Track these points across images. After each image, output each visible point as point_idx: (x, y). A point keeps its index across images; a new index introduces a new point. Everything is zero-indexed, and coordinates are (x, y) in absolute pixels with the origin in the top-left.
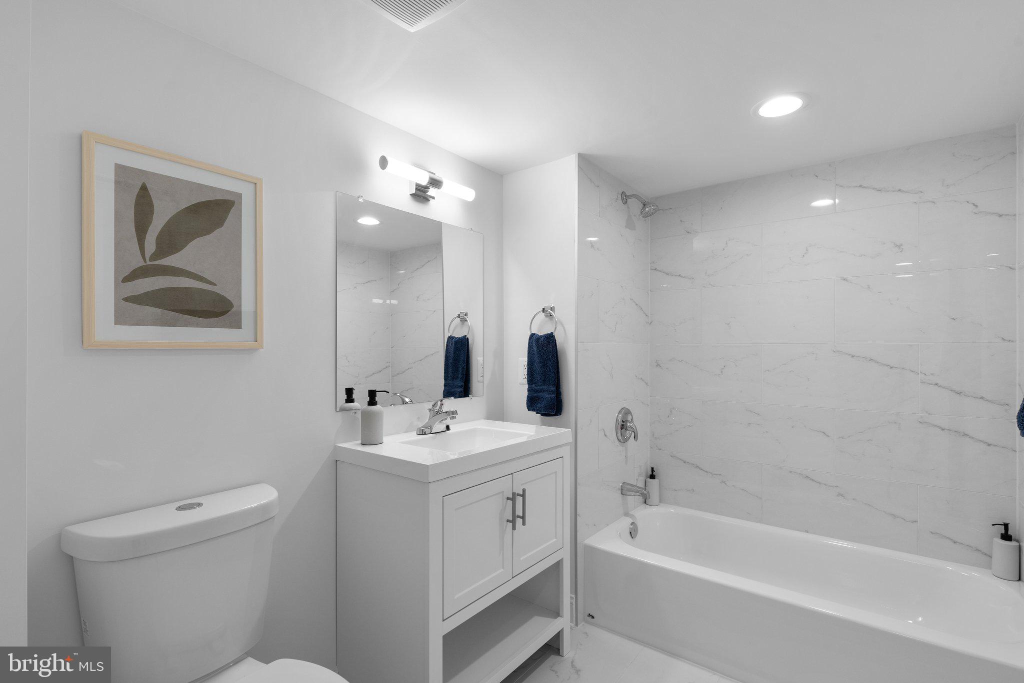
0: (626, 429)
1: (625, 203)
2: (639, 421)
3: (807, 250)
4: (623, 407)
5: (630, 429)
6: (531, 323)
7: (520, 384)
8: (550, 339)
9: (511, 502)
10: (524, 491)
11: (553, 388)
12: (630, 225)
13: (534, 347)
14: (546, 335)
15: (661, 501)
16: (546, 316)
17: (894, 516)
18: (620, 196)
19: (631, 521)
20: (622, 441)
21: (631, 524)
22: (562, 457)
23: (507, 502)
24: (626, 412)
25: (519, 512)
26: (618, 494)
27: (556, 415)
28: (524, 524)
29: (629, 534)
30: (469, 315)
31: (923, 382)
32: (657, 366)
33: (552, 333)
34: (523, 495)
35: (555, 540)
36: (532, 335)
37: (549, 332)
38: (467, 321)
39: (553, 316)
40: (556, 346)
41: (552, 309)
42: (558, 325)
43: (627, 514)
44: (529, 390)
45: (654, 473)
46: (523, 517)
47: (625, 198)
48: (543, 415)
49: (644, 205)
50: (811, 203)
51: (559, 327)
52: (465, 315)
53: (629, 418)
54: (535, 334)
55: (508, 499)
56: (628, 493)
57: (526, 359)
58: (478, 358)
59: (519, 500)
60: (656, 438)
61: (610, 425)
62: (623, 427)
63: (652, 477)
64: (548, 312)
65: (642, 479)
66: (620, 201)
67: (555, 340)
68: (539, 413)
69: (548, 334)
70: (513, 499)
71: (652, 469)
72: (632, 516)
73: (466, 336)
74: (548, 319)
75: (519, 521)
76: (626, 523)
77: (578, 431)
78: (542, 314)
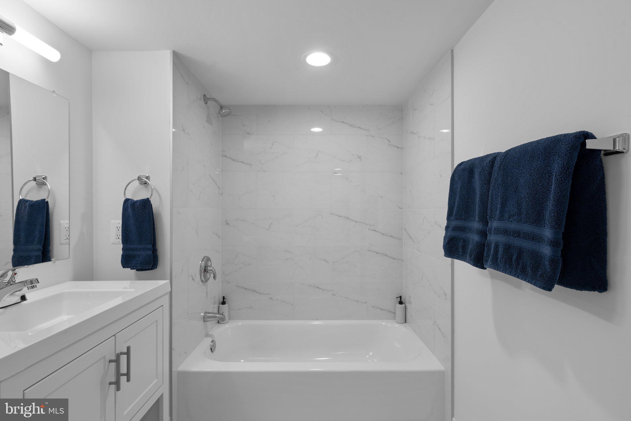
0: (207, 272)
1: (206, 103)
2: (215, 265)
3: (317, 154)
4: (204, 256)
5: (210, 272)
6: (126, 189)
7: (113, 244)
8: (146, 204)
9: (113, 365)
10: (128, 348)
11: (150, 246)
12: (209, 121)
13: (130, 210)
14: (142, 200)
15: (229, 319)
16: (141, 184)
17: (357, 301)
18: (202, 97)
19: (210, 339)
20: (204, 281)
21: (212, 342)
22: (162, 306)
23: (109, 365)
24: (207, 259)
25: (124, 370)
26: (202, 322)
27: (152, 269)
28: (128, 380)
29: (210, 350)
30: (48, 178)
31: (369, 230)
32: (226, 224)
33: (148, 199)
34: (128, 353)
35: (156, 380)
36: (127, 201)
37: (146, 198)
38: (46, 184)
39: (149, 184)
40: (152, 210)
41: (148, 178)
42: (153, 191)
43: (207, 335)
44: (123, 249)
45: (225, 300)
46: (128, 375)
47: (206, 99)
48: (138, 270)
49: (221, 108)
50: (311, 129)
51: (155, 194)
52: (44, 178)
53: (209, 264)
54: (130, 199)
55: (111, 361)
56: (208, 320)
57: (120, 221)
58: (61, 222)
59: (124, 358)
60: (226, 275)
61: (196, 271)
62: (205, 270)
63: (224, 303)
64: (144, 182)
65: (216, 306)
66: (202, 102)
67: (151, 205)
68: (134, 269)
69: (144, 199)
70: (117, 361)
71: (224, 297)
72: (211, 336)
73: (45, 199)
74: (142, 186)
75: (123, 379)
76: (207, 342)
77: (173, 280)
78: (137, 182)
